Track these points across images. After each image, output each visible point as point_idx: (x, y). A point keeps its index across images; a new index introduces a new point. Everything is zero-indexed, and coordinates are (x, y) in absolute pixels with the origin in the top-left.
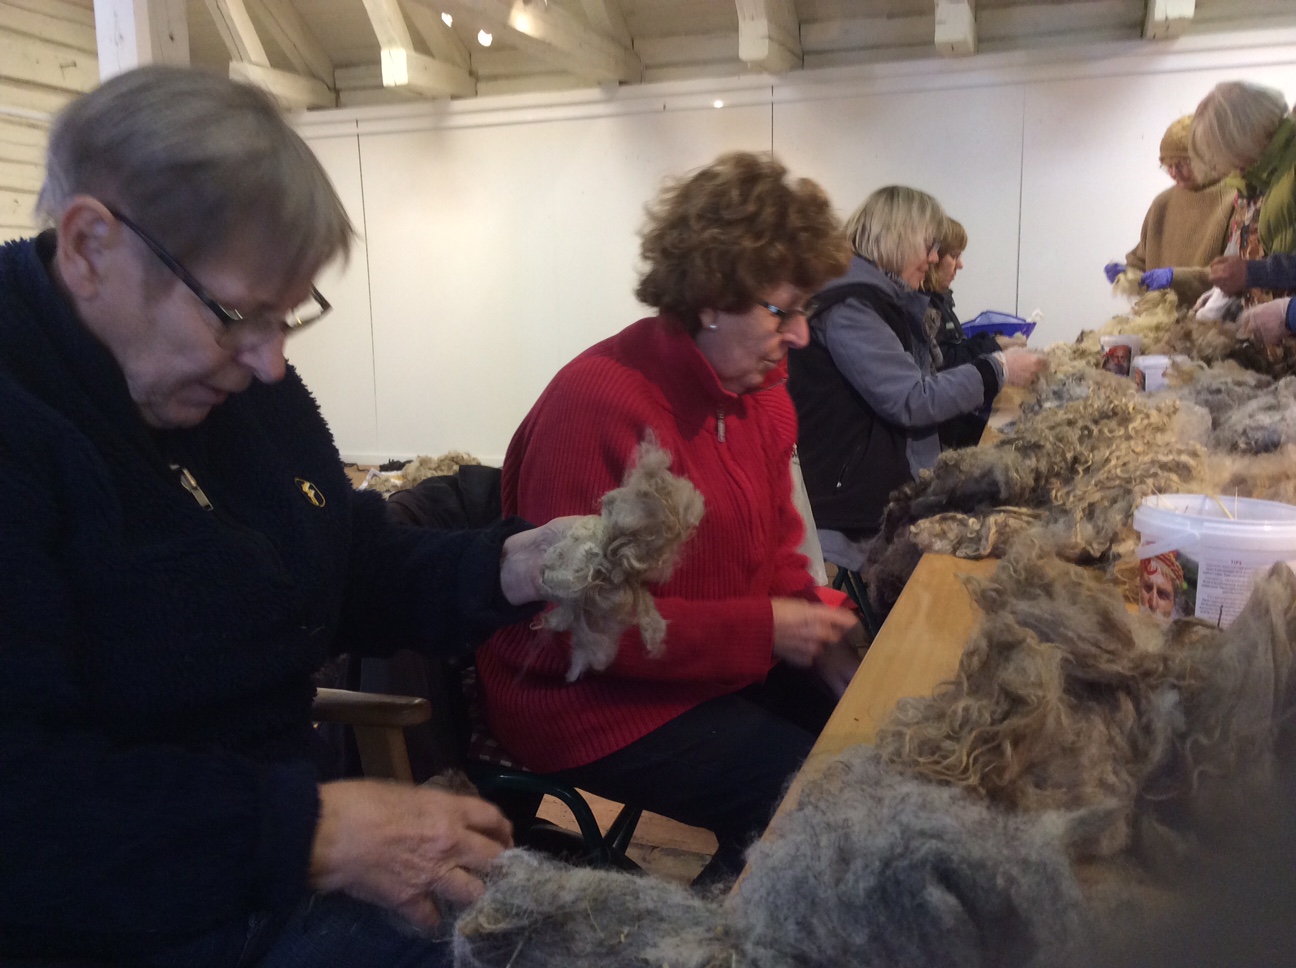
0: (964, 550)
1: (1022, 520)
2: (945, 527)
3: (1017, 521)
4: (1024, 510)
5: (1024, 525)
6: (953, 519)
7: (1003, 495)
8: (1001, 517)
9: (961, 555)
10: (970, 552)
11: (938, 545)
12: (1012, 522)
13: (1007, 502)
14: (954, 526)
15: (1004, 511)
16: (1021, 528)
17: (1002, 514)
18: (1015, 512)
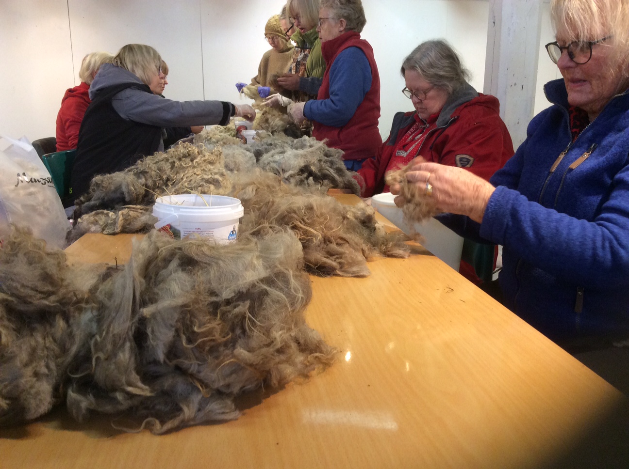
0: (107, 230)
1: (138, 212)
2: (97, 218)
3: (135, 213)
4: (138, 206)
5: (139, 214)
6: (102, 213)
7: (127, 199)
8: (125, 211)
9: (106, 233)
10: (110, 231)
11: (93, 228)
12: (131, 213)
13: (130, 203)
14: (103, 218)
15: (128, 208)
16: (138, 216)
17: (126, 209)
18: (134, 208)
